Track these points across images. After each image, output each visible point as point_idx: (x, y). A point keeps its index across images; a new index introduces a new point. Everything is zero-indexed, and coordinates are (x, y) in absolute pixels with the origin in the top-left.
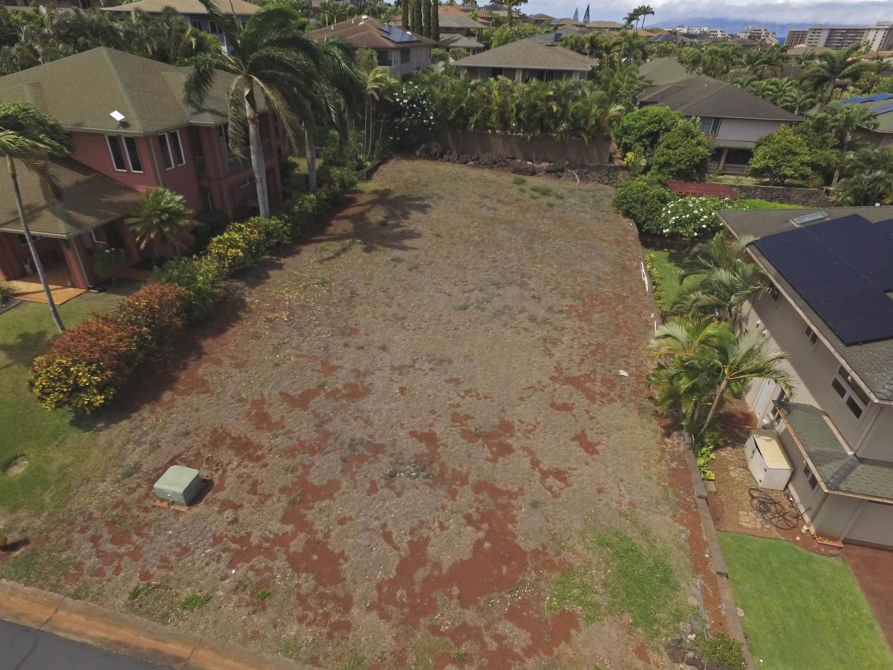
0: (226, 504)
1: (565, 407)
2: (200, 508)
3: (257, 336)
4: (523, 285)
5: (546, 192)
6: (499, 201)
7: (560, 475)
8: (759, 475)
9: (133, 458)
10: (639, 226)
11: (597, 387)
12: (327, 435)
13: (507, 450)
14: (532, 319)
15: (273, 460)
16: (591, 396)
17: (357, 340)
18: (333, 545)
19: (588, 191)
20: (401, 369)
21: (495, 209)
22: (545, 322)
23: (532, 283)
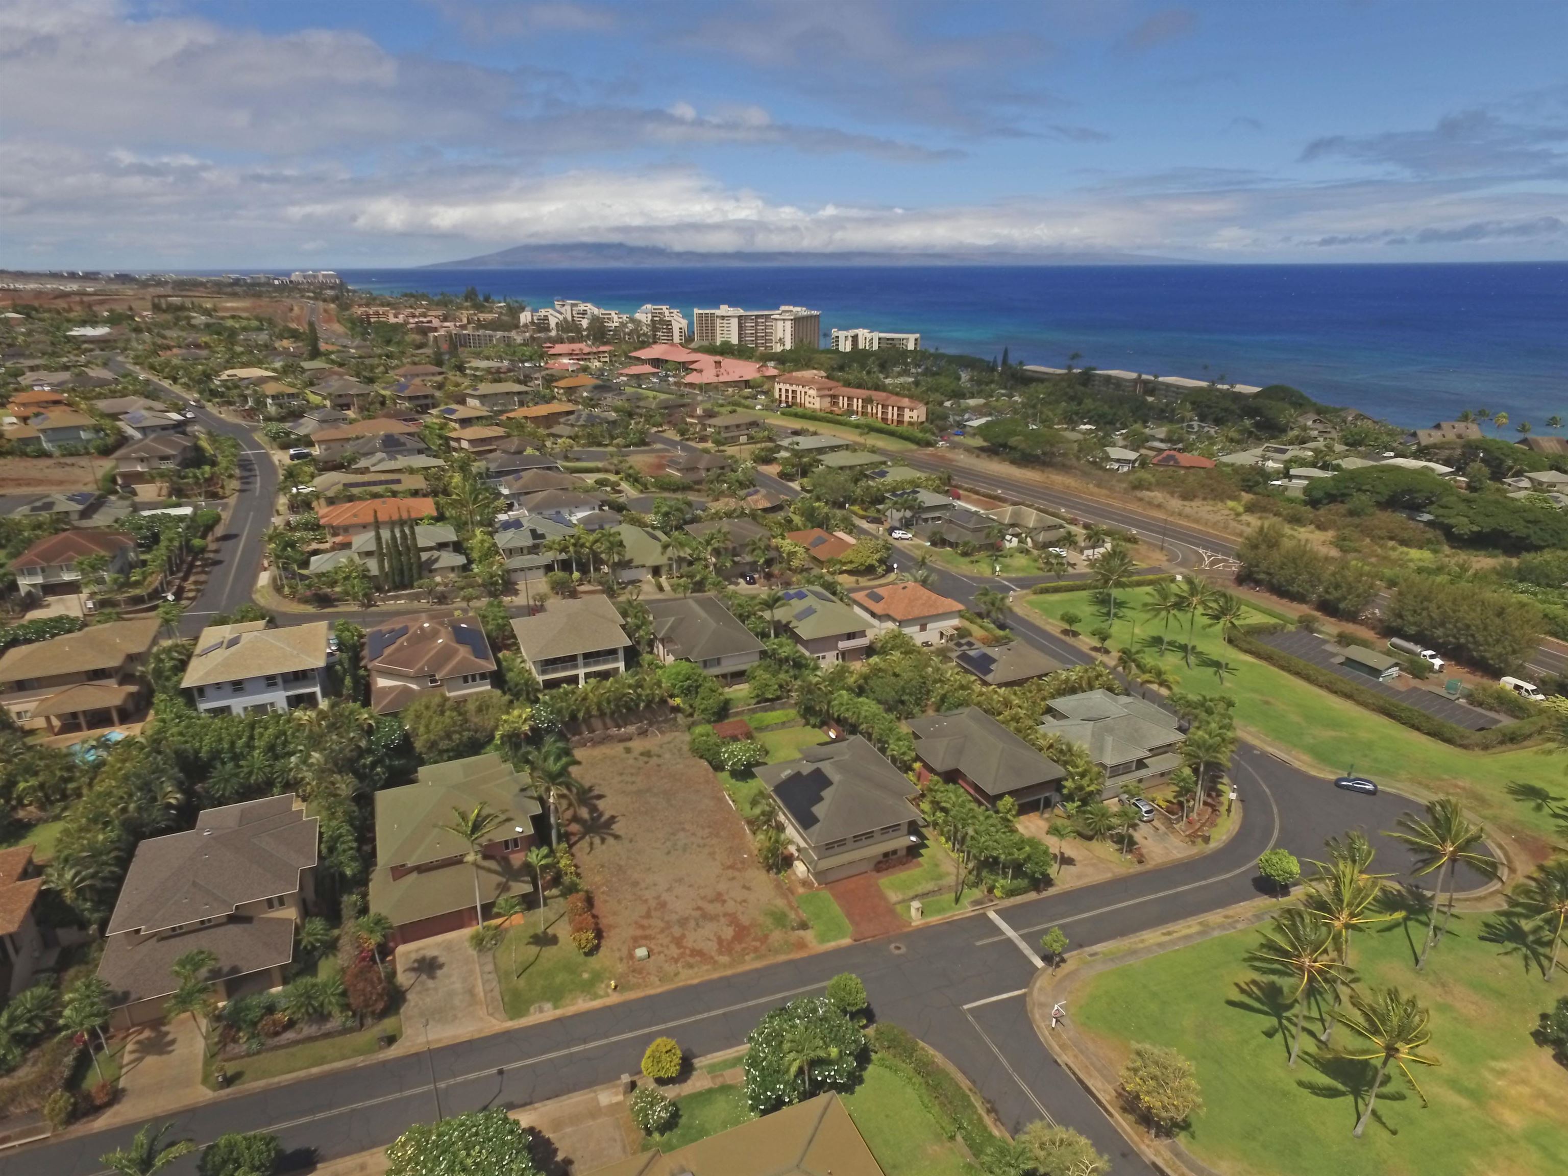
0: (659, 953)
1: (733, 878)
2: (652, 958)
3: (606, 901)
4: (683, 829)
5: (647, 754)
6: (632, 774)
7: (745, 901)
8: (800, 875)
9: (617, 955)
10: (710, 763)
11: (739, 866)
12: (668, 922)
13: (724, 901)
14: (699, 846)
15: (658, 936)
16: (739, 870)
17: (643, 885)
18: (697, 948)
19: (669, 743)
20: (669, 890)
21: (633, 783)
22: (705, 845)
23: (687, 826)
